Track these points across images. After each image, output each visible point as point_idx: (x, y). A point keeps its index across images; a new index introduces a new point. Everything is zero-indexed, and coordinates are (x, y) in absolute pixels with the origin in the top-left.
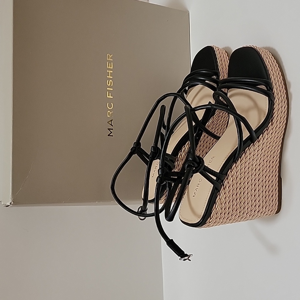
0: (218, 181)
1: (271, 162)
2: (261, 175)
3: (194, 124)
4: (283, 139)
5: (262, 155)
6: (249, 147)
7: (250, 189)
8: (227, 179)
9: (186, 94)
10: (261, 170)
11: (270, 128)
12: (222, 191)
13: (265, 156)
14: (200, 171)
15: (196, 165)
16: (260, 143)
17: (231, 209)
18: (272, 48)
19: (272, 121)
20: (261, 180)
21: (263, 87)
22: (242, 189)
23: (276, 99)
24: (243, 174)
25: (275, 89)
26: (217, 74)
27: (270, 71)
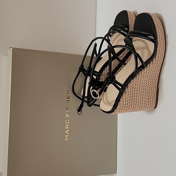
0: (122, 89)
1: (153, 80)
2: (147, 87)
3: (112, 55)
4: (161, 67)
5: (149, 76)
6: (141, 70)
7: (140, 94)
8: (128, 88)
9: (110, 37)
10: (147, 84)
11: (154, 61)
12: (124, 95)
13: (150, 76)
14: (113, 83)
15: (111, 80)
16: (148, 69)
17: (128, 105)
18: (160, 14)
19: (155, 57)
20: (147, 90)
21: (152, 37)
22: (135, 94)
23: (159, 44)
24: (136, 86)
25: (158, 39)
26: (128, 27)
27: (157, 28)
